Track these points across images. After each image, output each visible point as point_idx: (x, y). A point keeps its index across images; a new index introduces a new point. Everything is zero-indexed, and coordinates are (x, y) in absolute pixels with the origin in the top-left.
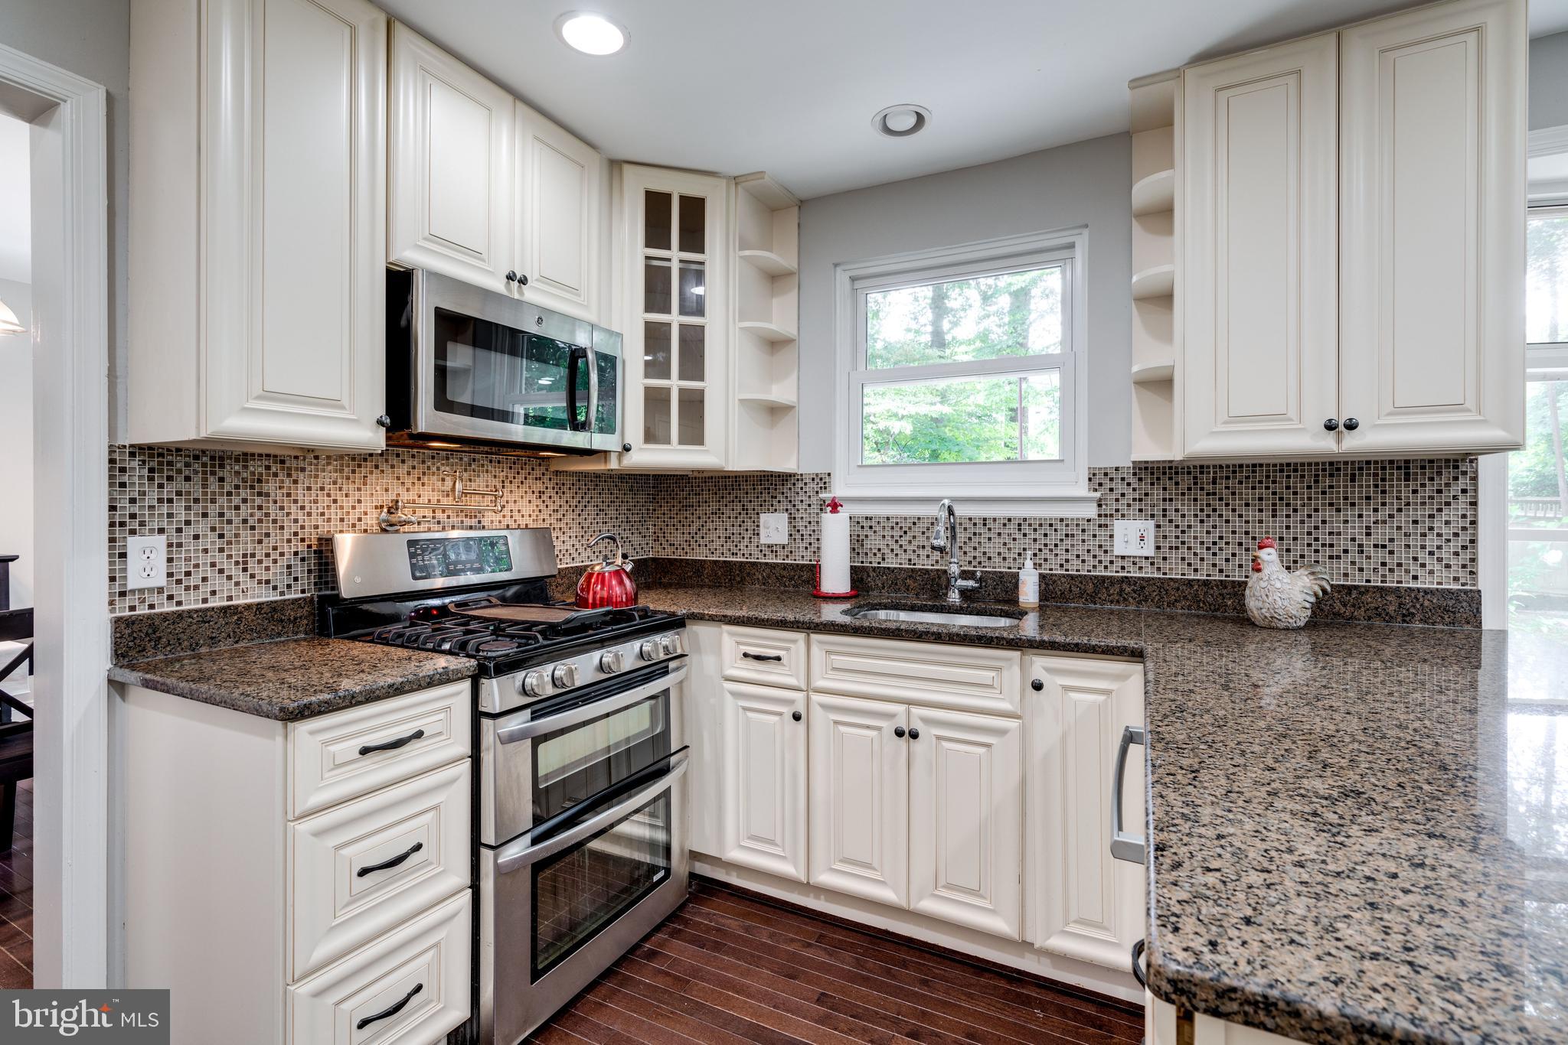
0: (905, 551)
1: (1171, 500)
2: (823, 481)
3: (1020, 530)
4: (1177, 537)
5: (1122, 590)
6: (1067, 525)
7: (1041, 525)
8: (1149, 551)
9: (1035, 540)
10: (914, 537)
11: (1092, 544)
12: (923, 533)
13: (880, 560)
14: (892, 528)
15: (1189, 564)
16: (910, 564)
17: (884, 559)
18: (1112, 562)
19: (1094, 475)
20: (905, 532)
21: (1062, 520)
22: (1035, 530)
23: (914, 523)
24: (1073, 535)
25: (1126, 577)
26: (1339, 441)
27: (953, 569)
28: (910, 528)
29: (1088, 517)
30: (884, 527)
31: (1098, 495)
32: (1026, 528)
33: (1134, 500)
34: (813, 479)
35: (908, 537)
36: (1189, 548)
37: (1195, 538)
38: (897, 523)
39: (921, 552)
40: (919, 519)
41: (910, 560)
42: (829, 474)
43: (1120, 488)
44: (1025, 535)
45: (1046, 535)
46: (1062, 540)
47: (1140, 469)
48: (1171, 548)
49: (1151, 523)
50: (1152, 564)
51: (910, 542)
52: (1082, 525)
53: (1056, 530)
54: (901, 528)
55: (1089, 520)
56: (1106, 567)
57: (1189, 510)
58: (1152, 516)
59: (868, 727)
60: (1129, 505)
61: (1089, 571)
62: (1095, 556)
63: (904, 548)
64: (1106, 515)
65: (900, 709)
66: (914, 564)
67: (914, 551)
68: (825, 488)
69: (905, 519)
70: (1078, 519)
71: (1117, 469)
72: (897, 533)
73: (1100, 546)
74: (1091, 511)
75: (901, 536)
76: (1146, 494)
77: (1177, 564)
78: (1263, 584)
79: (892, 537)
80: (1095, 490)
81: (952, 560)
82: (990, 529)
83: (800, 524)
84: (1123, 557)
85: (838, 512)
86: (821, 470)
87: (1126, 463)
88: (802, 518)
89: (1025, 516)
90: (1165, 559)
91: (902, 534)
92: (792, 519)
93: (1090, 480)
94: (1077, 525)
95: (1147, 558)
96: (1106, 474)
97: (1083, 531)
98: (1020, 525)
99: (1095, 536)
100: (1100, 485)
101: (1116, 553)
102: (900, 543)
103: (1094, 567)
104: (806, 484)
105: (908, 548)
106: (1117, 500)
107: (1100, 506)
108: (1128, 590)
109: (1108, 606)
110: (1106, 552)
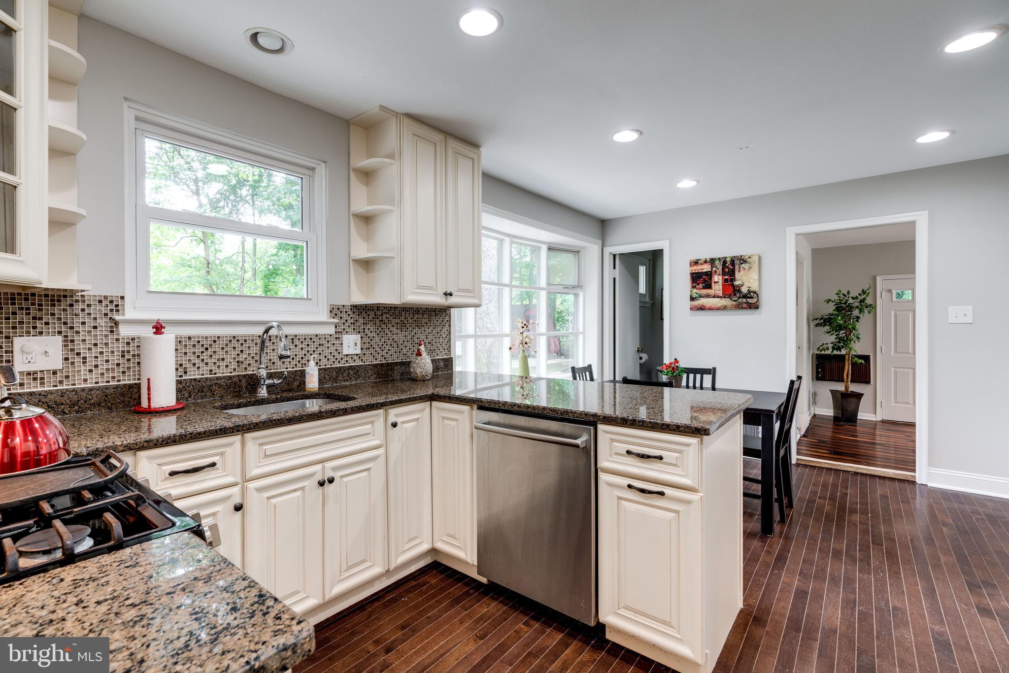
0: (207, 364)
1: (366, 324)
2: (115, 304)
3: (293, 343)
4: (369, 343)
5: (349, 374)
6: (320, 339)
7: (305, 339)
8: (358, 351)
9: (302, 349)
10: (215, 352)
11: (332, 349)
12: (223, 348)
13: (182, 374)
14: (194, 346)
15: (374, 356)
16: (210, 374)
17: (186, 373)
18: (342, 359)
19: (333, 309)
20: (207, 349)
21: (317, 336)
22: (302, 342)
23: (215, 341)
24: (323, 345)
25: (351, 366)
26: (446, 300)
27: (262, 373)
28: (211, 345)
29: (330, 333)
30: (186, 346)
31: (336, 320)
32: (297, 342)
33: (351, 323)
34: (100, 302)
35: (209, 352)
36: (374, 348)
37: (376, 343)
38: (199, 342)
39: (221, 363)
40: (219, 337)
41: (211, 371)
42: (122, 298)
43: (344, 316)
44: (296, 346)
45: (308, 345)
46: (317, 348)
47: (354, 307)
48: (367, 349)
49: (359, 336)
50: (359, 358)
51: (211, 356)
52: (327, 338)
53: (314, 342)
54: (203, 345)
55: (331, 335)
56: (339, 362)
57: (373, 329)
58: (359, 332)
59: (295, 490)
60: (349, 326)
61: (331, 365)
62: (334, 356)
63: (205, 361)
64: (339, 332)
65: (319, 467)
66: (215, 374)
67: (215, 363)
68: (118, 311)
69: (206, 338)
70: (325, 335)
71: (343, 306)
72: (198, 350)
73: (336, 350)
74: (331, 330)
75: (202, 352)
76: (356, 321)
77: (369, 357)
78: (423, 361)
79: (194, 353)
80: (334, 318)
81: (261, 366)
82: (273, 343)
83: (81, 348)
84: (347, 355)
85: (161, 333)
86: (112, 292)
87: (347, 303)
88: (84, 340)
89: (296, 333)
90: (364, 354)
91: (204, 350)
92: (68, 342)
93: (331, 311)
94: (325, 338)
95: (357, 355)
96: (338, 309)
97: (328, 341)
98: (293, 339)
99: (334, 344)
100: (336, 315)
101: (344, 353)
102: (201, 358)
103: (334, 362)
104: (89, 306)
105: (209, 361)
106: (344, 323)
107: (336, 327)
108: (352, 373)
109: (343, 383)
110: (339, 353)
